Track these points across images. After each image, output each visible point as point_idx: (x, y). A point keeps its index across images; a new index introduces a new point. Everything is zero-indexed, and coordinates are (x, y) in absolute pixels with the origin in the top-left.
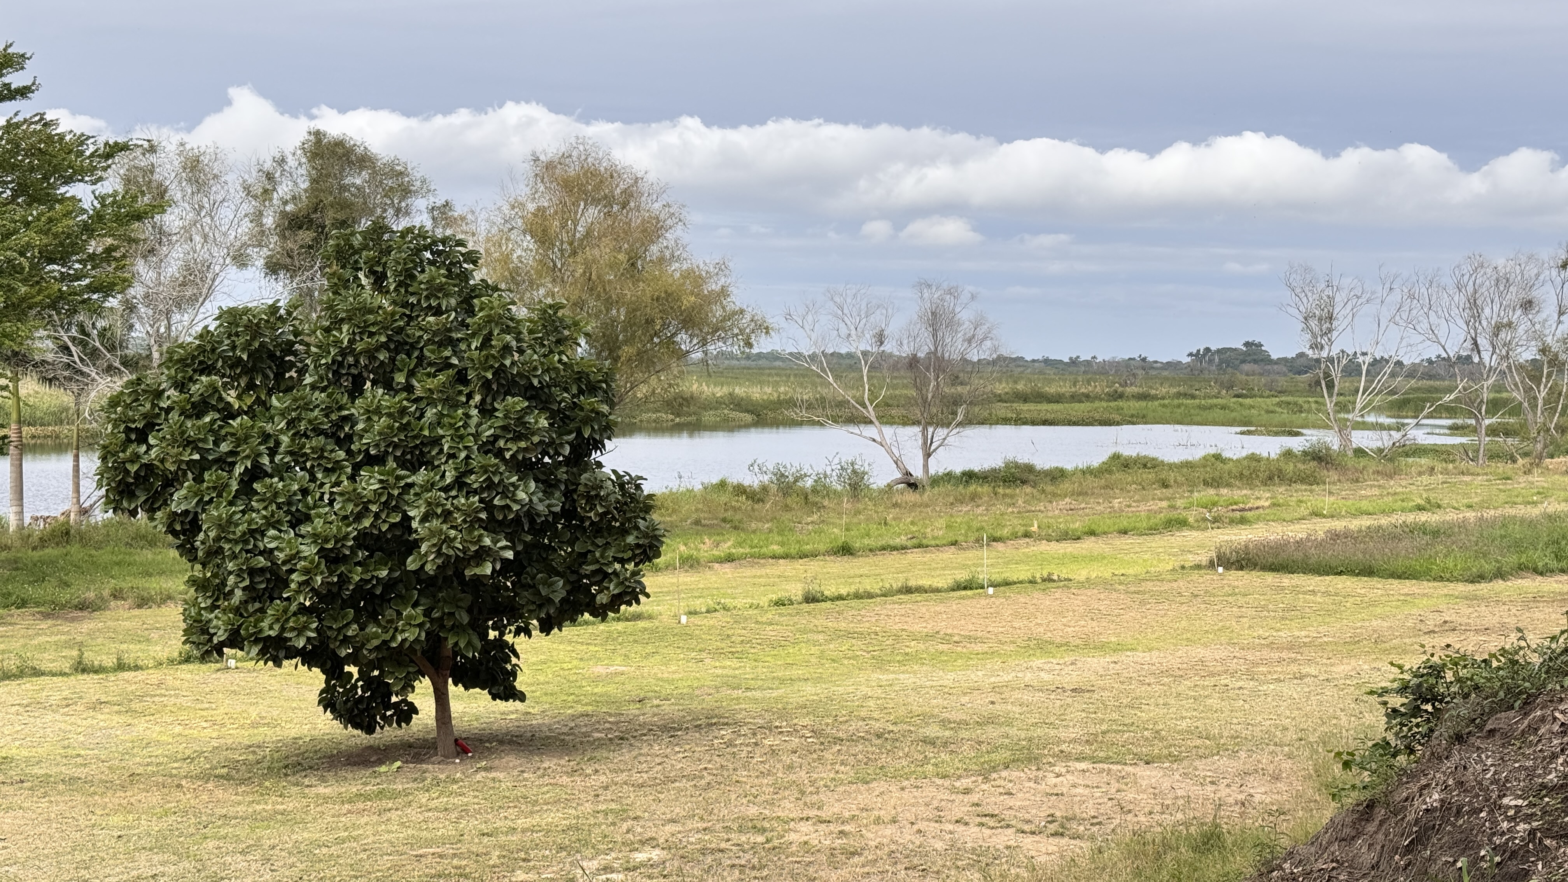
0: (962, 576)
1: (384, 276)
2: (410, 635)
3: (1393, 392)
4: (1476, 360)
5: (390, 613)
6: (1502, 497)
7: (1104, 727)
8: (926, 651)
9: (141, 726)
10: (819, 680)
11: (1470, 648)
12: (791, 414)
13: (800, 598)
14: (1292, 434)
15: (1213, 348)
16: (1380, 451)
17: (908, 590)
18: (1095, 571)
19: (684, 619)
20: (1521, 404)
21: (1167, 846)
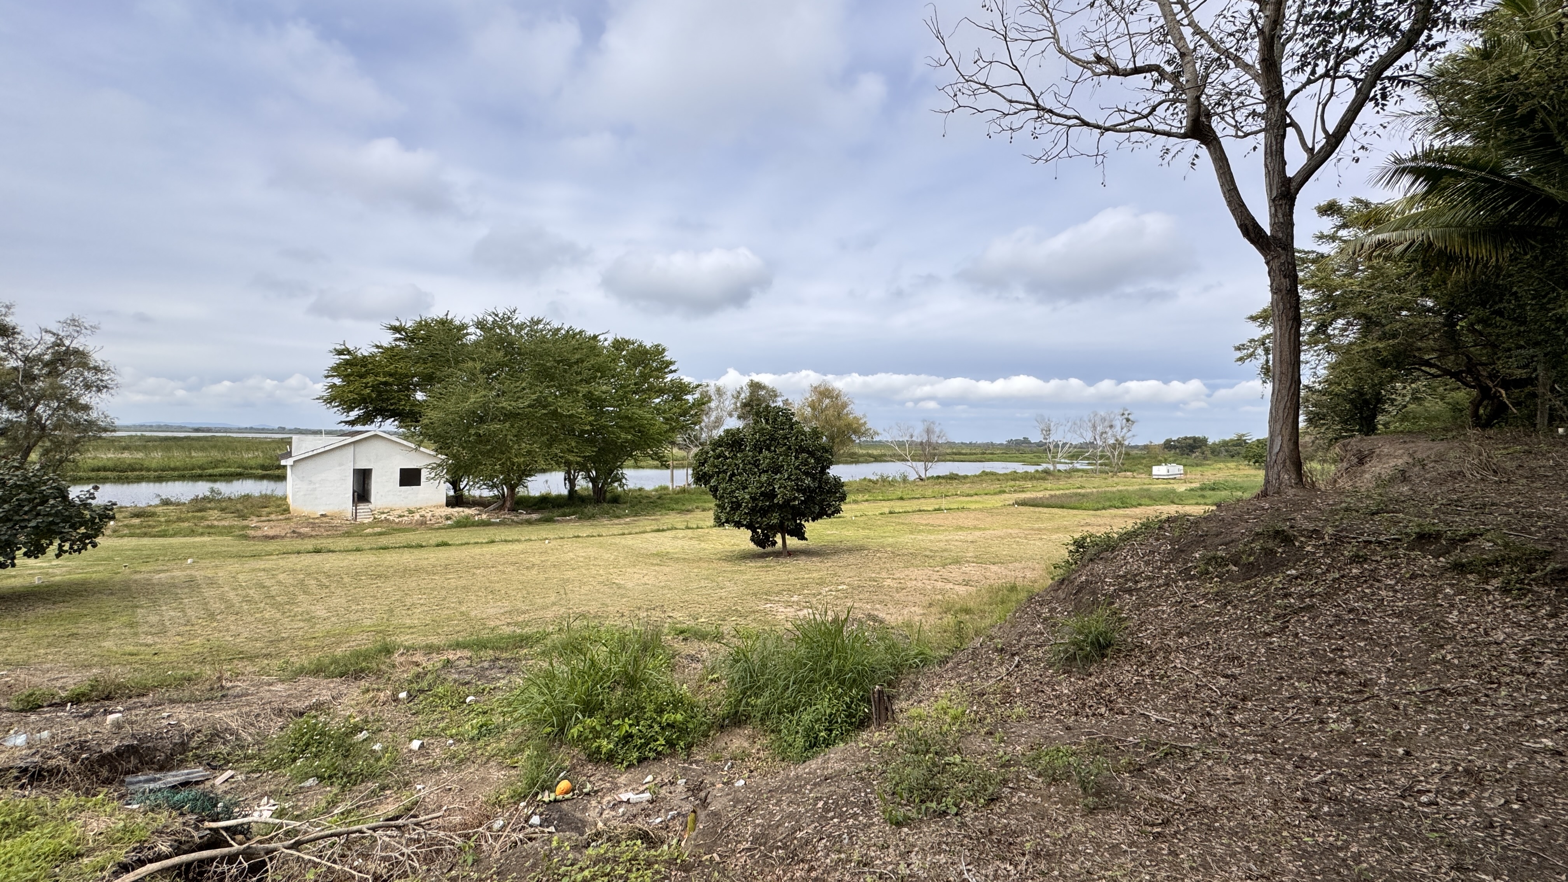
0: (937, 507)
1: (769, 420)
2: (775, 521)
3: (1069, 453)
4: (1095, 443)
5: (769, 515)
6: (1104, 485)
7: (980, 553)
8: (926, 529)
10: (893, 537)
12: (885, 458)
13: (888, 513)
14: (1038, 465)
15: (1013, 440)
16: (1066, 470)
17: (920, 511)
18: (977, 506)
19: (853, 518)
20: (1110, 456)
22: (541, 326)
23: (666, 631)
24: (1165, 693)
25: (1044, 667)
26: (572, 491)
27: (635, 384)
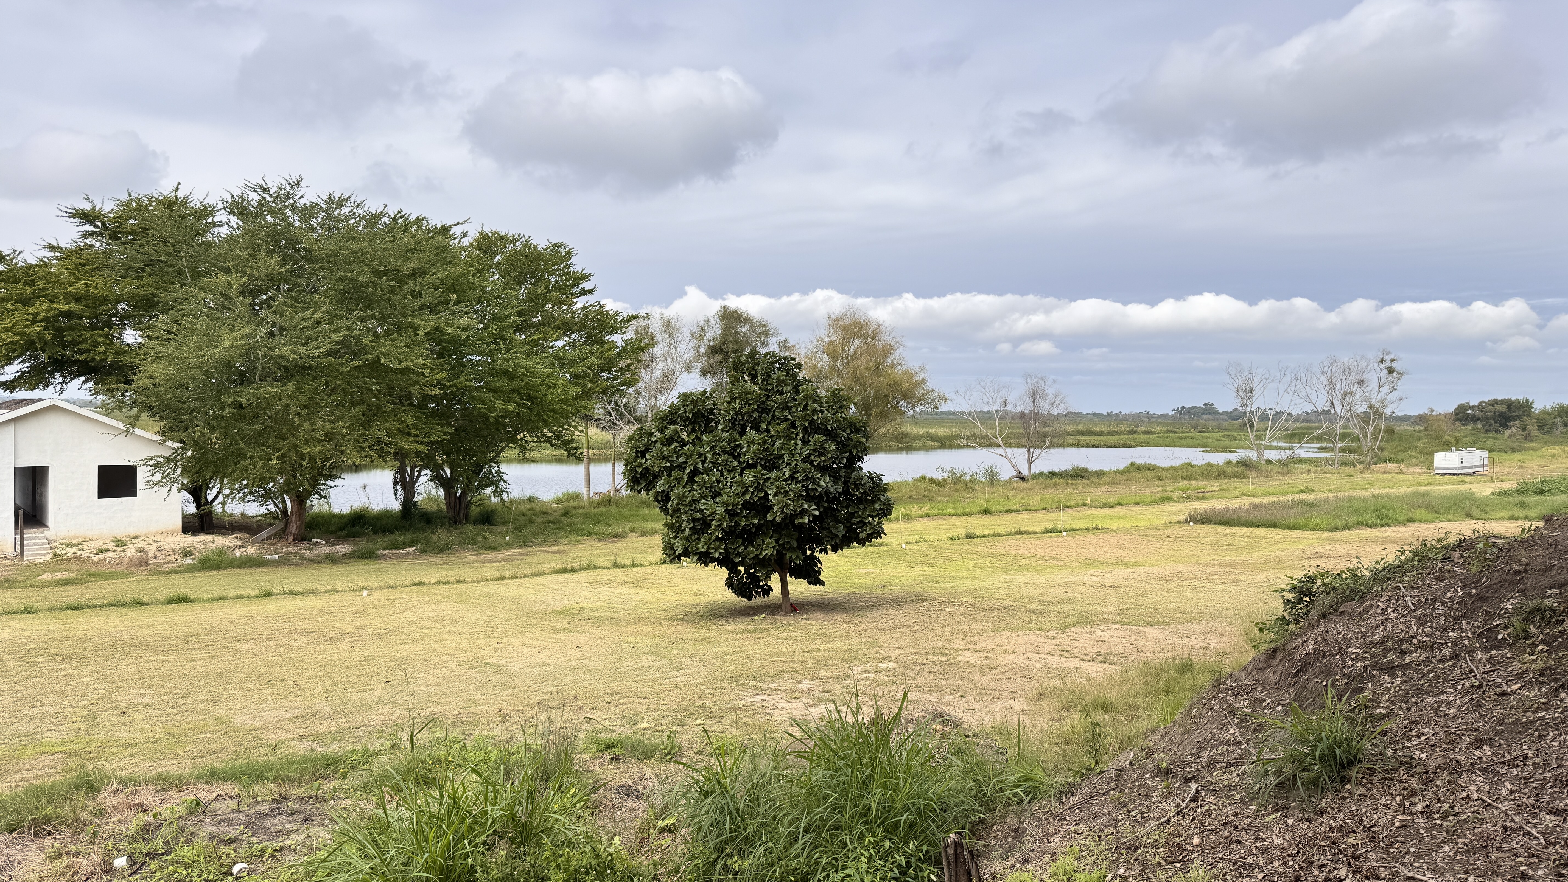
0: (1049, 526)
1: (756, 376)
2: (769, 552)
3: (1287, 430)
4: (1333, 412)
5: (759, 541)
6: (1348, 486)
7: (1128, 606)
8: (1030, 565)
9: (643, 593)
10: (974, 578)
11: (1330, 567)
12: (957, 442)
13: (963, 536)
14: (1230, 452)
15: (1186, 407)
16: (1280, 461)
17: (1020, 533)
18: (1121, 524)
19: (904, 546)
20: (1358, 435)
21: (1162, 669)
22: (346, 210)
23: (581, 745)
24: (1450, 841)
25: (1242, 801)
26: (408, 504)
27: (520, 314)
